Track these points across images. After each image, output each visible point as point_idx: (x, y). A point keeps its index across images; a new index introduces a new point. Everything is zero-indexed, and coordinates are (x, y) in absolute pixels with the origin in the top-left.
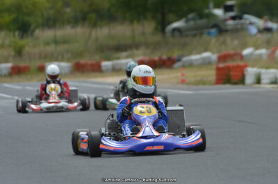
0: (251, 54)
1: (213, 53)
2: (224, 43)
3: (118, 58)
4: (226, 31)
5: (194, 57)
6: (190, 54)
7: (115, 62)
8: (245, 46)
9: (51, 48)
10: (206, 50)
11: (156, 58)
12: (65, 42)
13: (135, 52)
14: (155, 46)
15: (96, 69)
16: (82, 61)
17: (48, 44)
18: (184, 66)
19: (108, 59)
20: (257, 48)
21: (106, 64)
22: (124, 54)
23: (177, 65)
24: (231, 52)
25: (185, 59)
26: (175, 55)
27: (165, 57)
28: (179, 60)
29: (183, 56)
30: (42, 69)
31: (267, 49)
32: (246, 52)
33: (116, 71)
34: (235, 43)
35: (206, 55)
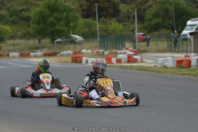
0: (85, 52)
1: (71, 51)
2: (75, 47)
3: (37, 52)
4: (76, 43)
5: (64, 52)
6: (63, 51)
7: (35, 53)
8: (83, 49)
9: (12, 47)
10: (69, 50)
11: (50, 52)
12: (17, 45)
13: (43, 50)
14: (50, 48)
15: (28, 56)
16: (23, 53)
17: (10, 46)
18: (60, 56)
19: (33, 52)
20: (87, 50)
21: (32, 54)
22: (39, 50)
23: (58, 55)
24: (78, 51)
25: (61, 53)
26: (57, 51)
27: (53, 52)
28: (59, 53)
29: (60, 52)
30: (8, 55)
31: (91, 50)
32: (83, 51)
33: (36, 56)
34: (79, 47)
35: (69, 52)
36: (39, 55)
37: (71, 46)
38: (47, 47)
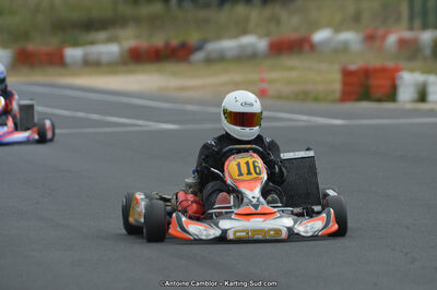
1: (261, 37)
2: (276, 20)
3: (92, 43)
5: (228, 45)
6: (219, 37)
7: (87, 49)
8: (316, 26)
10: (244, 32)
11: (159, 40)
13: (121, 32)
14: (154, 22)
15: (56, 60)
16: (31, 47)
18: (209, 61)
19: (76, 44)
20: (338, 29)
21: (73, 53)
22: (102, 35)
23: (198, 56)
24: (294, 36)
25: (213, 47)
26: (193, 38)
27: (175, 42)
28: (199, 48)
29: (207, 40)
32: (320, 36)
33: (92, 65)
34: (295, 20)
35: (248, 40)
36: (105, 59)
37: (255, 14)
38: (137, 20)
